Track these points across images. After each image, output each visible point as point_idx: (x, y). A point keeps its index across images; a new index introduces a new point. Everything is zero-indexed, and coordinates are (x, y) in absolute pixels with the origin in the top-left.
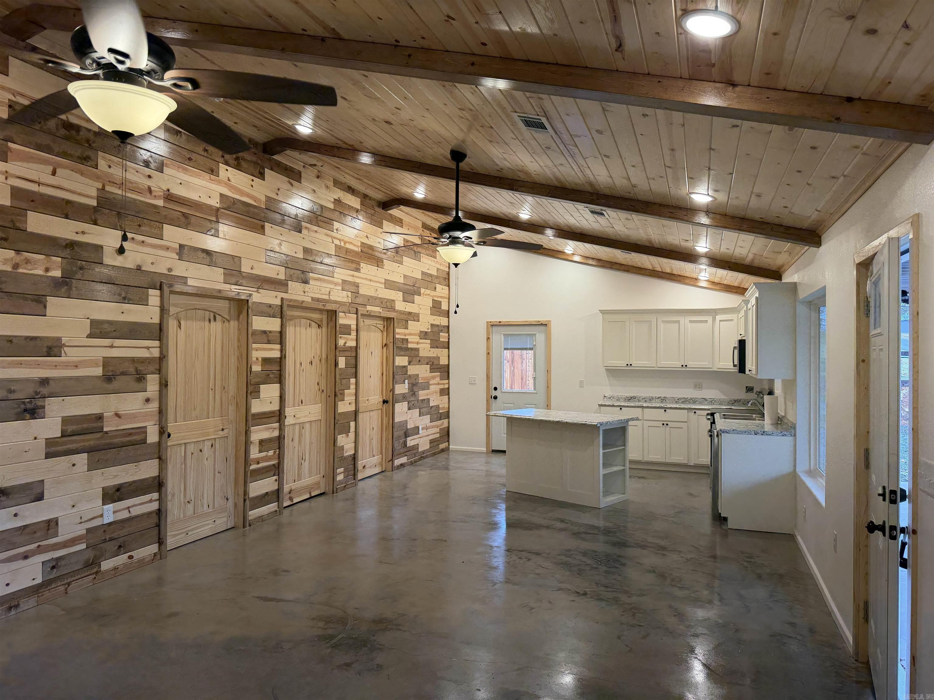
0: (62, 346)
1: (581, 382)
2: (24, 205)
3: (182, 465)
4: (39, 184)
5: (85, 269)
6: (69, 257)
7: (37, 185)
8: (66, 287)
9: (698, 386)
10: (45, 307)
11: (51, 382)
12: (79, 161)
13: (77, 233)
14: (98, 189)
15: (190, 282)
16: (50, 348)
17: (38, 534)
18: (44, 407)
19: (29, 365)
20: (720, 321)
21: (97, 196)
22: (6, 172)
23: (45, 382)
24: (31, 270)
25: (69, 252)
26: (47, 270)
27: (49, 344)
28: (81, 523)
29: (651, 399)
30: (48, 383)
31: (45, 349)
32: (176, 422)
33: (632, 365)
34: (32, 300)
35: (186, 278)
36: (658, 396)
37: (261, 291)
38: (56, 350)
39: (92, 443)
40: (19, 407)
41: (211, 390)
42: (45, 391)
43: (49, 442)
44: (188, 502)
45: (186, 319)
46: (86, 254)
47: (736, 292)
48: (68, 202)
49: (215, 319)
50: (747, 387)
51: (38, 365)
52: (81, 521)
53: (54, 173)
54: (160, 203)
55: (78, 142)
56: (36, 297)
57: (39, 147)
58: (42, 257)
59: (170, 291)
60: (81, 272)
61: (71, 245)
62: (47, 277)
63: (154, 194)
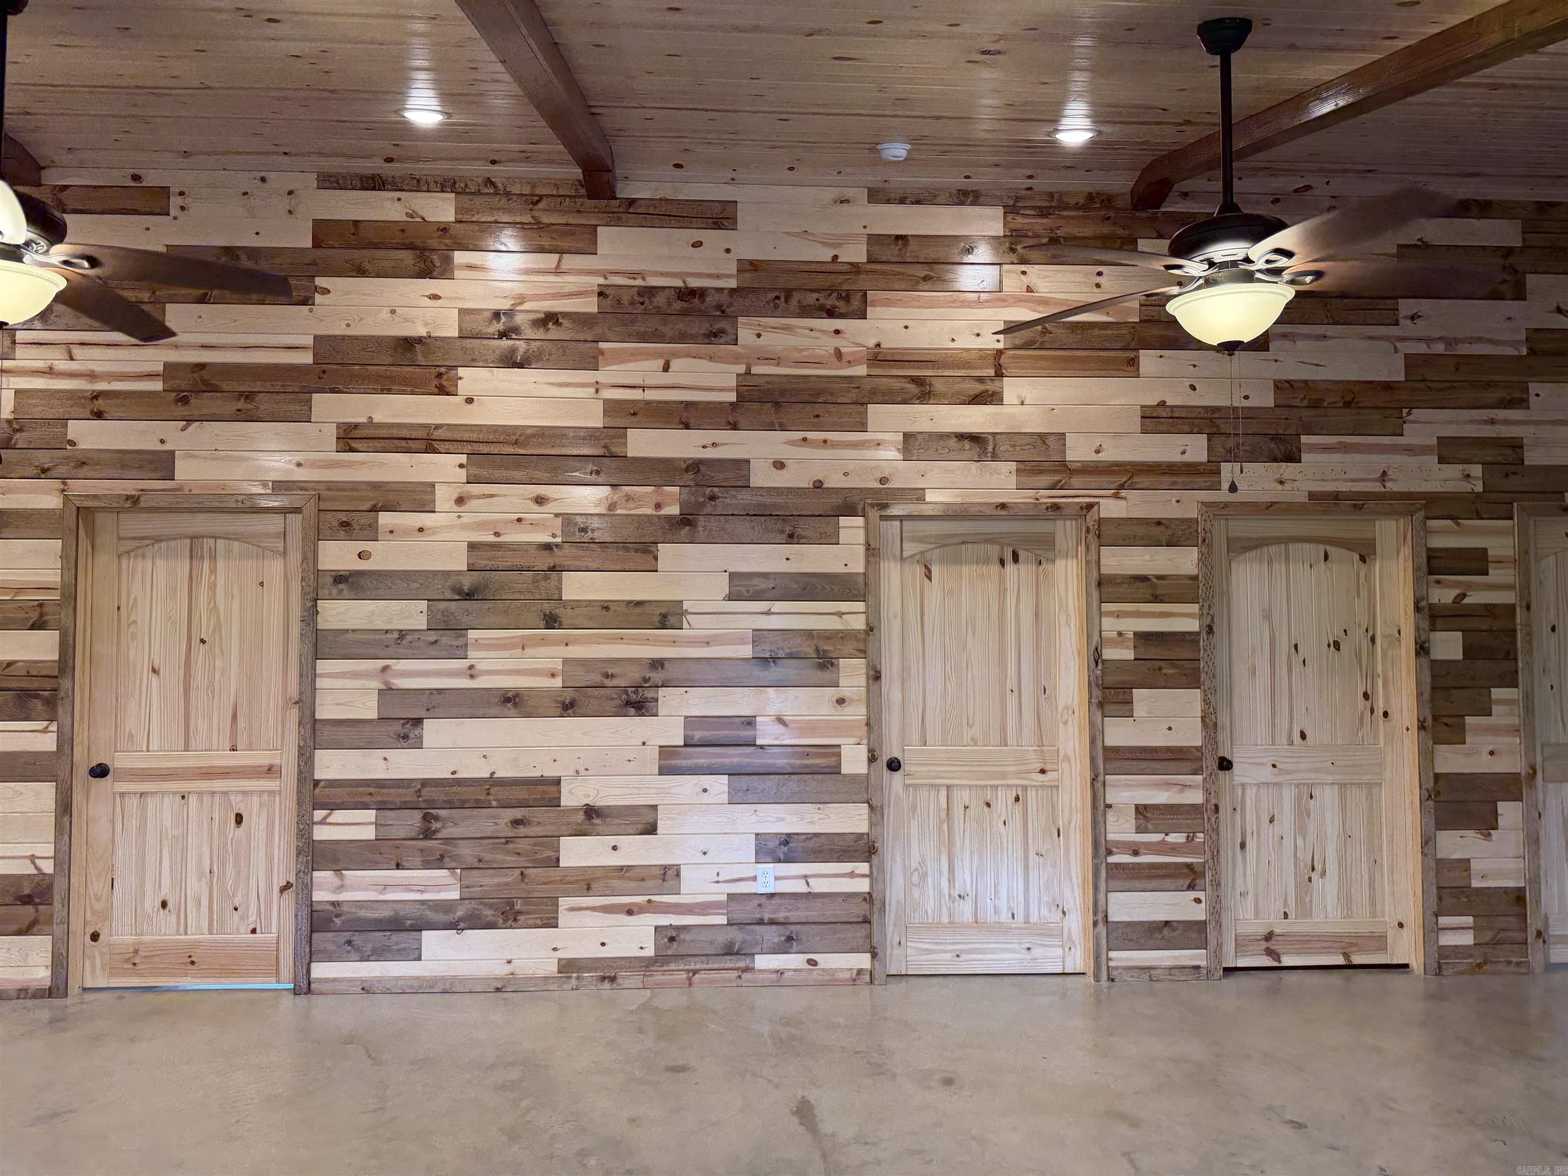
0: (683, 613)
2: (621, 423)
3: (941, 823)
4: (643, 388)
5: (718, 497)
6: (692, 484)
7: (641, 391)
8: (688, 528)
10: (656, 559)
11: (667, 664)
12: (706, 341)
13: (704, 447)
14: (738, 375)
15: (930, 497)
16: (664, 616)
17: (648, 884)
18: (656, 700)
19: (636, 641)
21: (737, 386)
22: (597, 383)
23: (657, 664)
24: (634, 509)
25: (692, 477)
26: (658, 506)
27: (663, 611)
28: (718, 882)
30: (662, 666)
31: (658, 618)
32: (925, 745)
34: (636, 551)
35: (924, 489)
37: (1123, 493)
38: (672, 620)
39: (735, 760)
40: (620, 697)
41: (1008, 692)
42: (657, 677)
43: (666, 752)
44: (960, 896)
45: (942, 561)
46: (721, 476)
48: (688, 405)
49: (1016, 558)
51: (647, 641)
52: (717, 879)
53: (666, 368)
54: (861, 370)
55: (703, 314)
56: (640, 546)
57: (643, 338)
58: (650, 489)
59: (881, 516)
60: (713, 503)
61: (695, 466)
62: (659, 517)
63: (846, 358)
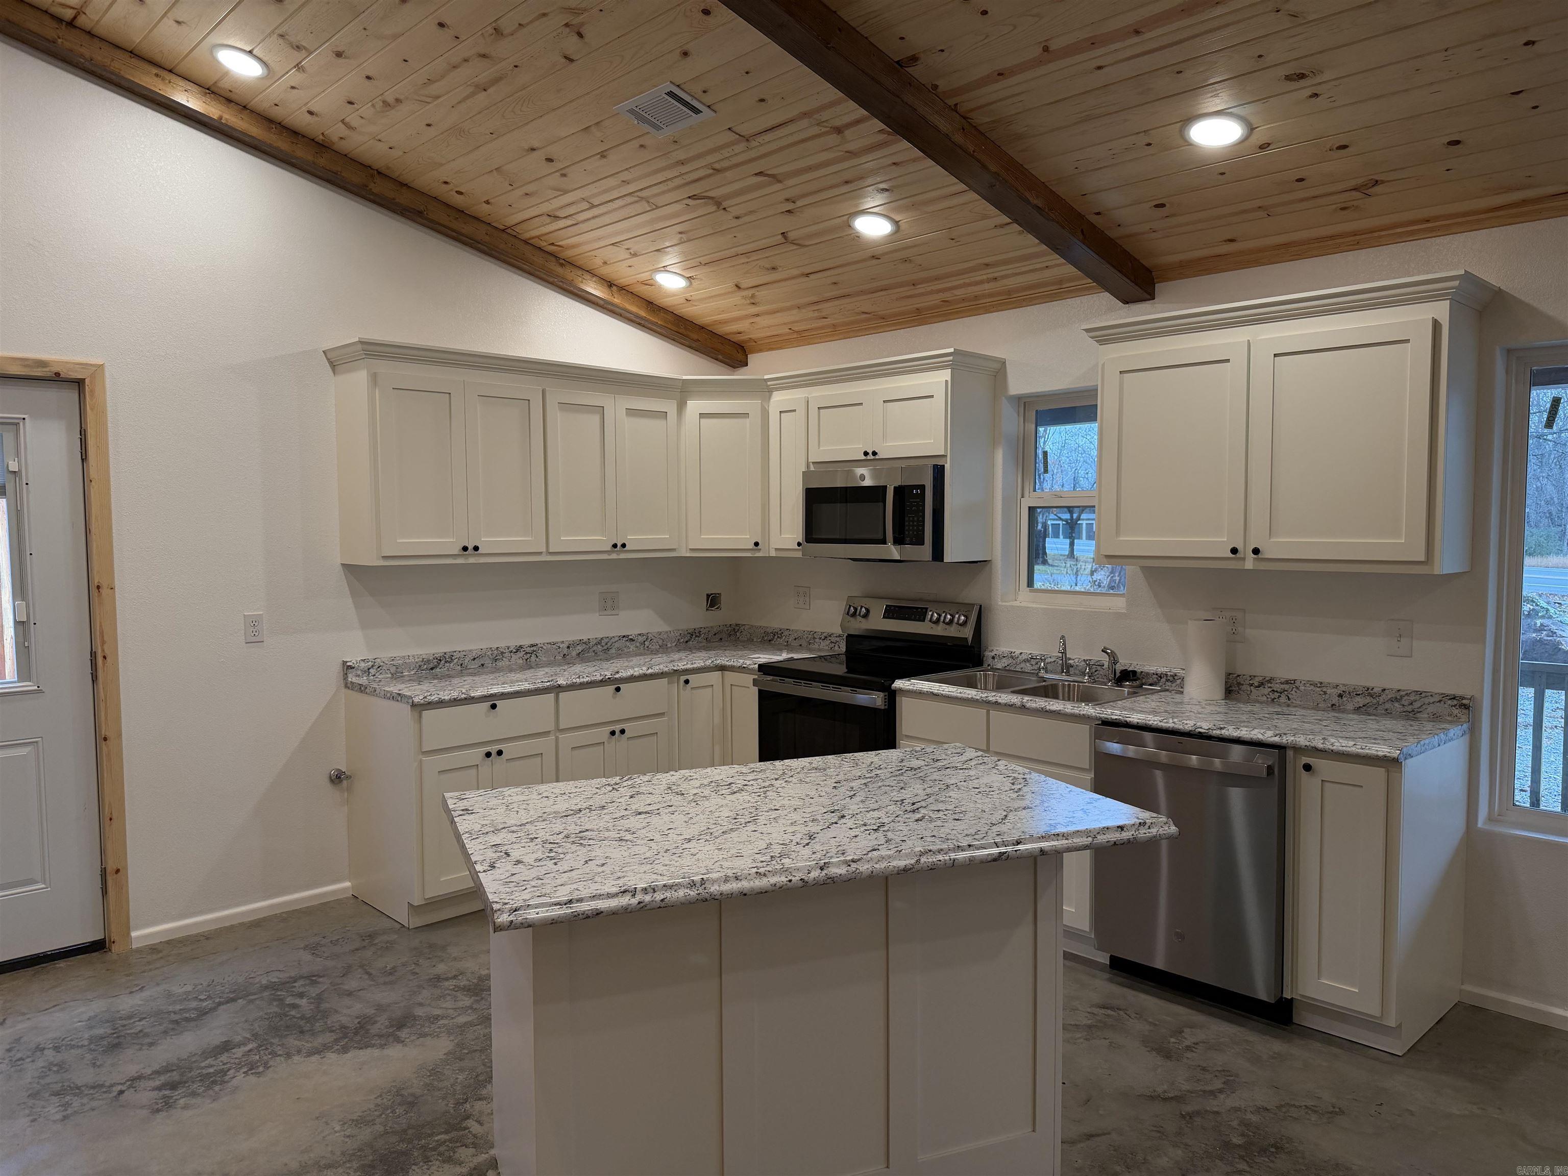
1: (253, 624)
9: (609, 604)
20: (702, 415)
29: (498, 656)
33: (480, 551)
36: (513, 643)
47: (690, 347)
50: (708, 596)
